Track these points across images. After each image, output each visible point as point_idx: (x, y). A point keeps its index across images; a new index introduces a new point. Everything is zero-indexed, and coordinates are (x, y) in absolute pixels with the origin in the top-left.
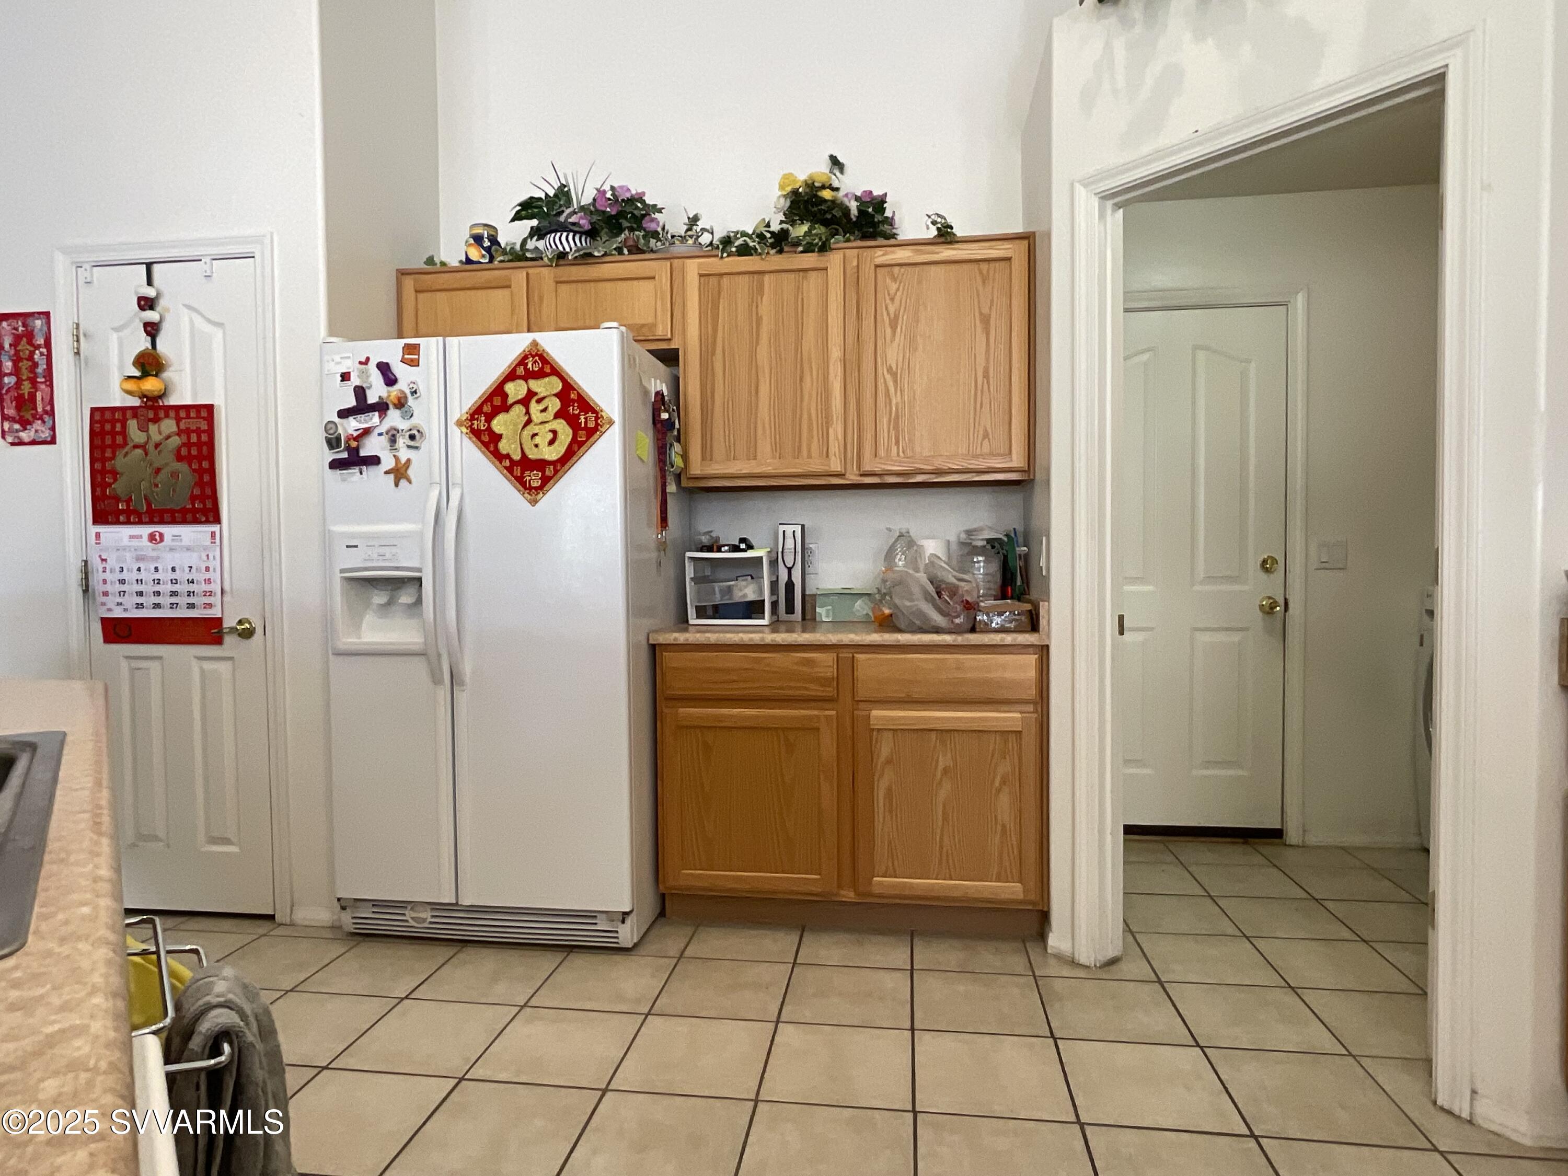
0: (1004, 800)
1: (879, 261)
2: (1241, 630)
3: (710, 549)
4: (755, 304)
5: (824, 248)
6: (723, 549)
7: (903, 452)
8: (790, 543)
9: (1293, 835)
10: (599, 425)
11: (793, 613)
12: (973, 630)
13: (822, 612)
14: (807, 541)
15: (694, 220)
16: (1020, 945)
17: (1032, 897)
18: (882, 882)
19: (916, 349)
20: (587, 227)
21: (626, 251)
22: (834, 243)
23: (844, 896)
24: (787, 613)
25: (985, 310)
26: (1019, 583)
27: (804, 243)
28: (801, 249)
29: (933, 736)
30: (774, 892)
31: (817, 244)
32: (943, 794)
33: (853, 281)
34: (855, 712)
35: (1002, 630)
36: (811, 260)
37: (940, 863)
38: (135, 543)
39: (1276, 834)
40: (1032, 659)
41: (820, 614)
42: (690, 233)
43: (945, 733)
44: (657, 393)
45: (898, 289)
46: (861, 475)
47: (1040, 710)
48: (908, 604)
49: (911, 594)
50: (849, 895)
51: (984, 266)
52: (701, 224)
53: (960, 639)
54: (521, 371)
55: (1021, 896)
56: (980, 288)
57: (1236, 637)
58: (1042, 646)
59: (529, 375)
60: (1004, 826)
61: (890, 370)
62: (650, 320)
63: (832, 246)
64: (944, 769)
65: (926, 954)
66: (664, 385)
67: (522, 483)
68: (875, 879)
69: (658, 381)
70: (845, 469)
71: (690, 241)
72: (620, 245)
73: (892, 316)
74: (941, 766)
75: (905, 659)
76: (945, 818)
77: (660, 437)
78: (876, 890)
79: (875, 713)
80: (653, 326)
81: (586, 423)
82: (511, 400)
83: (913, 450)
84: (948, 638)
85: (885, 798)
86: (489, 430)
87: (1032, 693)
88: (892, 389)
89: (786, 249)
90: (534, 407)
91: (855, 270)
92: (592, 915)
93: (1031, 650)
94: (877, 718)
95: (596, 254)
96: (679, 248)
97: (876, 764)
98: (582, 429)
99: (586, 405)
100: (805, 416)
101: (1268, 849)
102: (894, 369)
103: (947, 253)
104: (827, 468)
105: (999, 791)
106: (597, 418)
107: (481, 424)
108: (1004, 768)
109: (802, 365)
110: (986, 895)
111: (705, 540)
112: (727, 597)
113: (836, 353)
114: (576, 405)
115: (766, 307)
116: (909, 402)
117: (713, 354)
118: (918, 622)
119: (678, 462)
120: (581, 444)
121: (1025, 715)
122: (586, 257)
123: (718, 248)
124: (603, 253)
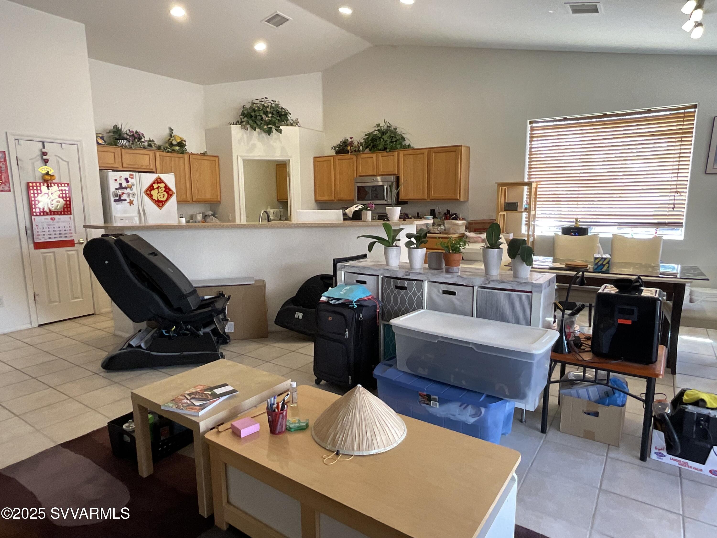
1: (194, 158)
4: (170, 164)
5: (183, 153)
19: (201, 176)
25: (212, 170)
36: (181, 155)
38: (47, 221)
46: (193, 201)
51: (211, 161)
54: (156, 182)
56: (211, 165)
59: (158, 183)
61: (197, 180)
62: (148, 164)
67: (158, 206)
73: (196, 169)
82: (155, 187)
86: (150, 194)
88: (197, 184)
90: (160, 190)
100: (182, 189)
103: (205, 158)
104: (187, 200)
107: (149, 192)
113: (187, 176)
115: (173, 165)
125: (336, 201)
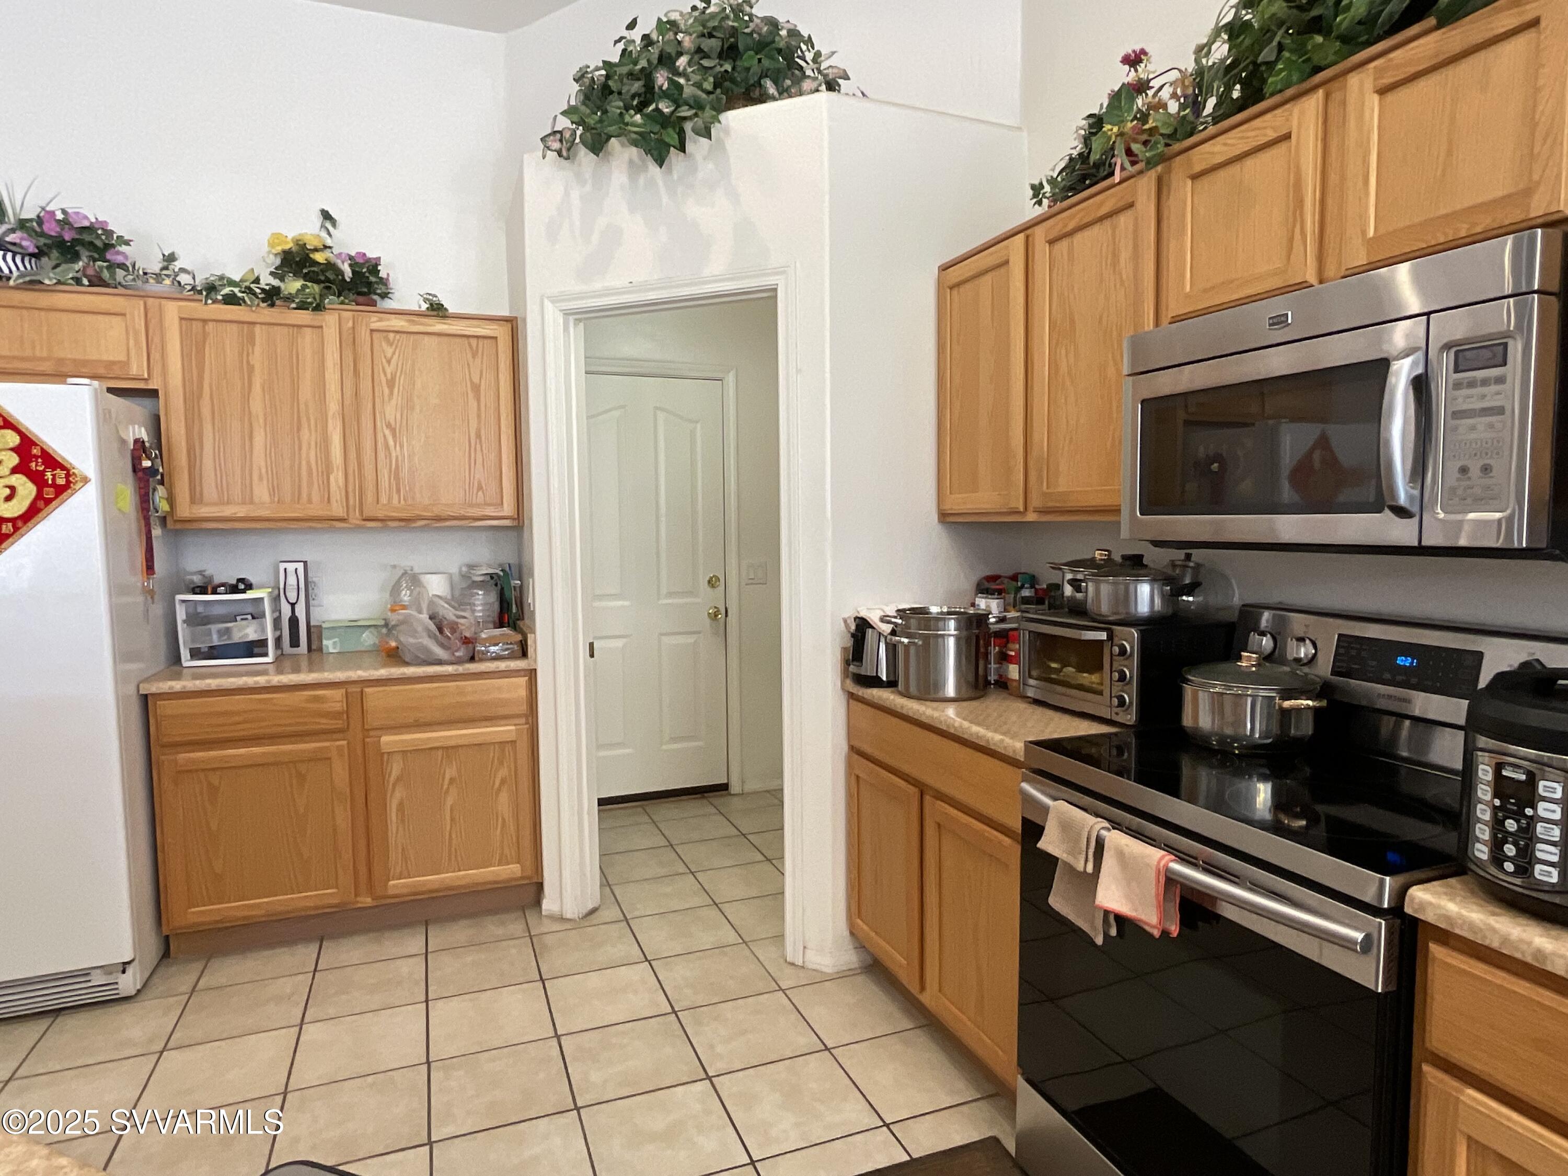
0: (504, 797)
1: (375, 326)
2: (694, 633)
3: (203, 590)
4: (245, 353)
5: (319, 308)
6: (219, 590)
7: (404, 499)
8: (292, 580)
9: (735, 788)
10: (71, 482)
11: (298, 646)
12: (472, 659)
13: (329, 645)
14: (310, 575)
15: (170, 258)
16: (520, 913)
17: (529, 873)
18: (397, 885)
19: (413, 408)
20: (32, 249)
21: (85, 282)
22: (329, 303)
23: (362, 903)
24: (291, 646)
25: (476, 380)
26: (514, 610)
27: (297, 300)
28: (294, 305)
29: (440, 753)
30: (288, 912)
31: (311, 303)
32: (450, 801)
33: (349, 341)
34: (367, 740)
35: (498, 658)
36: (305, 317)
37: (450, 859)
39: (723, 788)
40: (523, 681)
41: (327, 647)
42: (165, 272)
43: (450, 750)
44: (136, 441)
45: (394, 353)
46: (364, 520)
47: (530, 721)
48: (412, 640)
49: (416, 631)
50: (367, 901)
51: (474, 342)
52: (177, 265)
53: (460, 669)
55: (519, 874)
56: (471, 360)
57: (691, 639)
58: (531, 670)
60: (504, 820)
61: (389, 425)
62: (122, 358)
63: (327, 306)
64: (451, 779)
65: (439, 937)
66: (143, 429)
68: (391, 883)
69: (136, 426)
70: (348, 515)
71: (167, 282)
72: (79, 275)
73: (389, 376)
74: (447, 777)
75: (412, 689)
76: (452, 819)
77: (142, 485)
78: (391, 892)
79: (385, 739)
80: (126, 364)
81: (54, 479)
83: (413, 498)
84: (450, 669)
85: (398, 810)
87: (524, 708)
88: (391, 443)
89: (278, 302)
91: (351, 331)
92: (85, 973)
93: (522, 673)
94: (387, 743)
95: (47, 282)
96: (152, 286)
97: (388, 782)
98: (50, 486)
99: (51, 461)
100: (304, 463)
101: (718, 800)
102: (393, 425)
103: (439, 326)
104: (329, 513)
105: (499, 790)
106: (68, 475)
108: (503, 772)
109: (299, 417)
110: (491, 878)
111: (197, 579)
112: (225, 637)
113: (333, 407)
114: (40, 460)
115: (257, 357)
116: (409, 456)
117: (200, 396)
118: (422, 656)
119: (164, 506)
120: (48, 502)
121: (518, 727)
122: (33, 284)
123: (200, 292)
124: (55, 281)
125: (1031, 517)
